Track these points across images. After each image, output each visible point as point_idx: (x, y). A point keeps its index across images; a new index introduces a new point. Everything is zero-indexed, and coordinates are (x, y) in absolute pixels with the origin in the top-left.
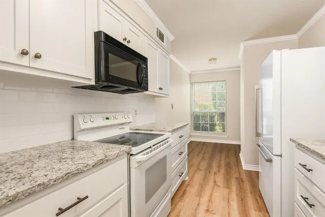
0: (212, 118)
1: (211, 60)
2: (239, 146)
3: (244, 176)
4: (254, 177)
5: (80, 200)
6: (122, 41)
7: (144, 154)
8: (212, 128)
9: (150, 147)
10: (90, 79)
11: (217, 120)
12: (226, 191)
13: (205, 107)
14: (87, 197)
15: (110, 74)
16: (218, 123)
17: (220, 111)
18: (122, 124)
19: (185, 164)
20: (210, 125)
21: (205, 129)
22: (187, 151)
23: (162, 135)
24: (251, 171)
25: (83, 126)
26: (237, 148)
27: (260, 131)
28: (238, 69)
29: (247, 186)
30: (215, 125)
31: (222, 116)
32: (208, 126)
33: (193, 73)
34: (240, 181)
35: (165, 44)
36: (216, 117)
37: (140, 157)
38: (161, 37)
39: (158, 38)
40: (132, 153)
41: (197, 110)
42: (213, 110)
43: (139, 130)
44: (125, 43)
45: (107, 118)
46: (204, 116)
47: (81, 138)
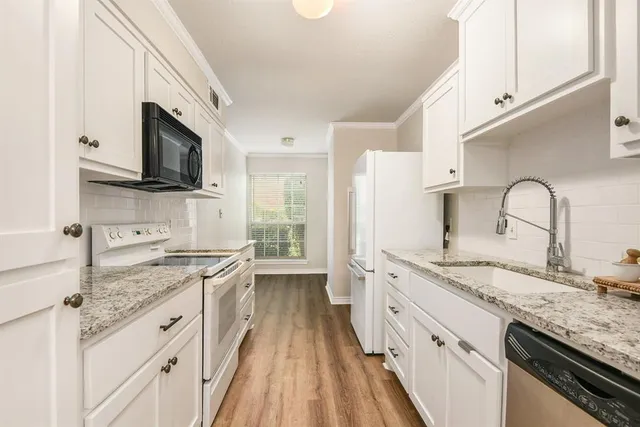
0: (284, 233)
1: (285, 139)
2: (325, 276)
3: (332, 312)
4: (345, 311)
5: (175, 321)
6: (171, 113)
7: (221, 276)
8: (284, 251)
9: (223, 270)
10: (136, 173)
11: (291, 238)
12: (310, 332)
13: (273, 215)
14: (181, 317)
15: (164, 165)
16: (293, 241)
17: (296, 223)
18: (154, 243)
19: (251, 304)
20: (281, 245)
21: (271, 254)
22: (253, 284)
23: (228, 257)
24: (340, 305)
25: (112, 244)
26: (322, 279)
27: (353, 248)
28: (325, 156)
29: (337, 323)
30: (289, 245)
31: (301, 229)
32: (278, 247)
33: (252, 155)
34: (328, 320)
35: (219, 112)
36: (291, 231)
37: (216, 280)
38: (215, 99)
39: (211, 103)
40: (207, 275)
41: (258, 220)
42: (286, 221)
43: (183, 251)
44: (175, 116)
45: (138, 233)
46: (270, 230)
47: (104, 263)
